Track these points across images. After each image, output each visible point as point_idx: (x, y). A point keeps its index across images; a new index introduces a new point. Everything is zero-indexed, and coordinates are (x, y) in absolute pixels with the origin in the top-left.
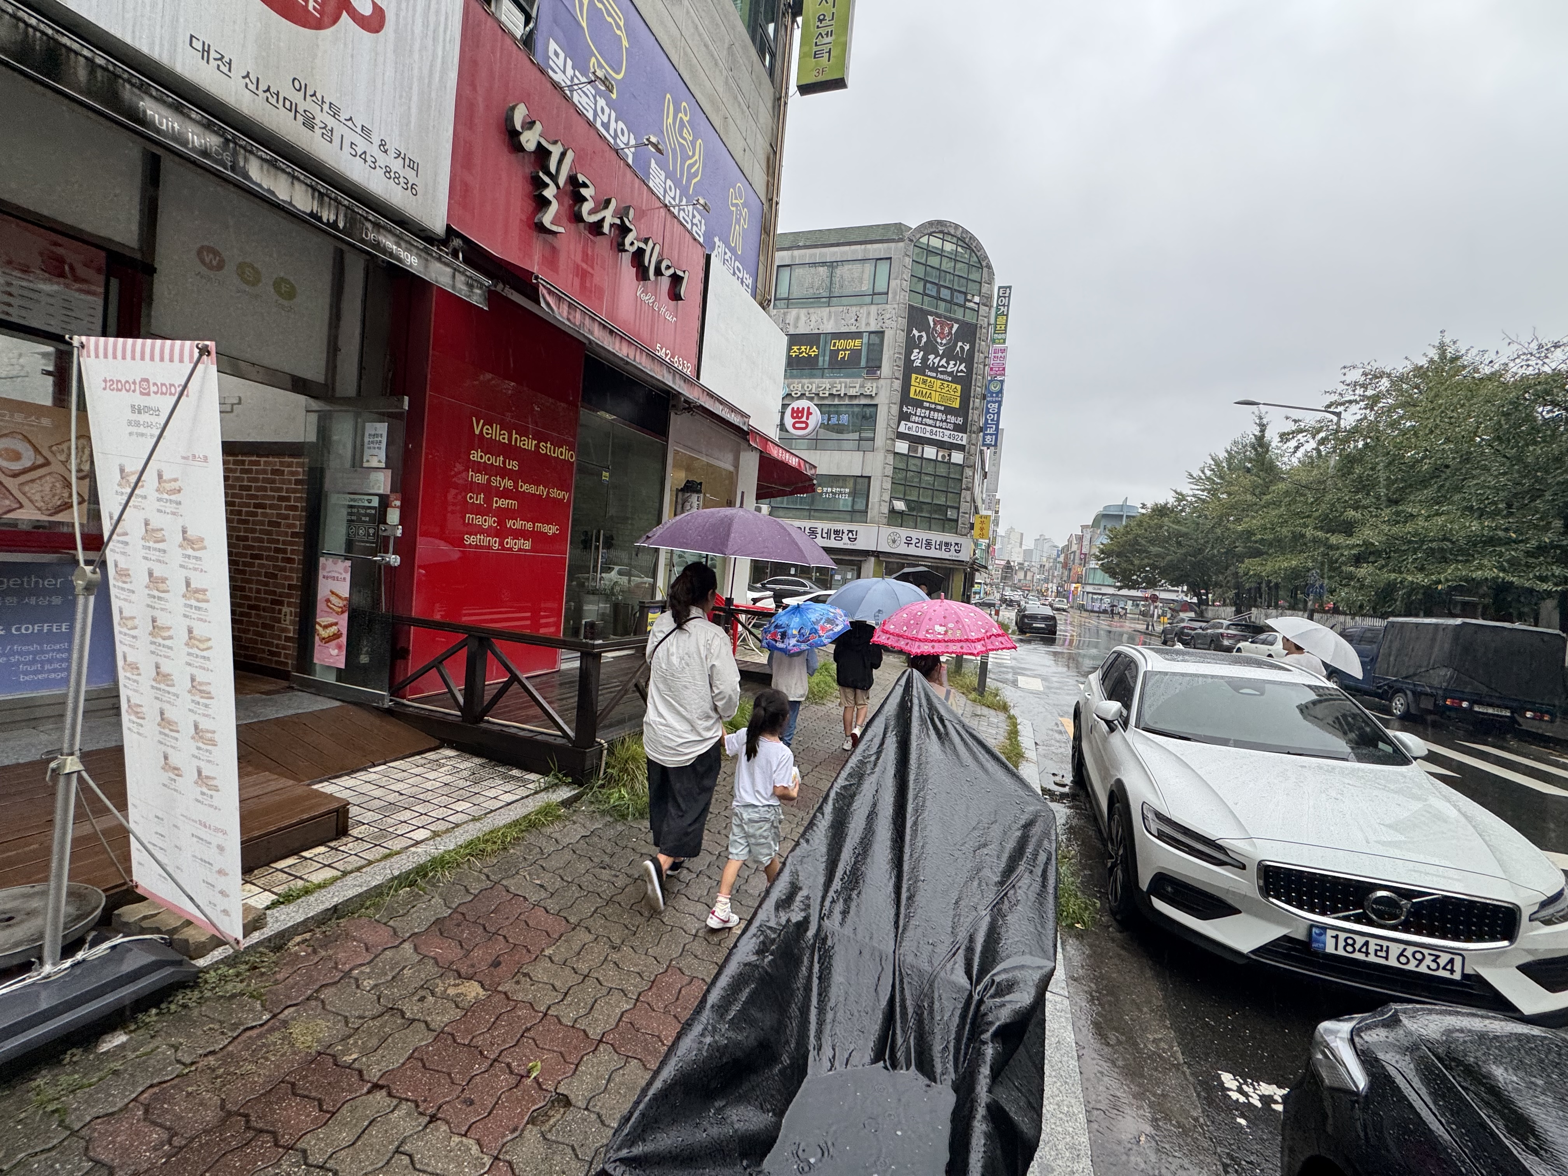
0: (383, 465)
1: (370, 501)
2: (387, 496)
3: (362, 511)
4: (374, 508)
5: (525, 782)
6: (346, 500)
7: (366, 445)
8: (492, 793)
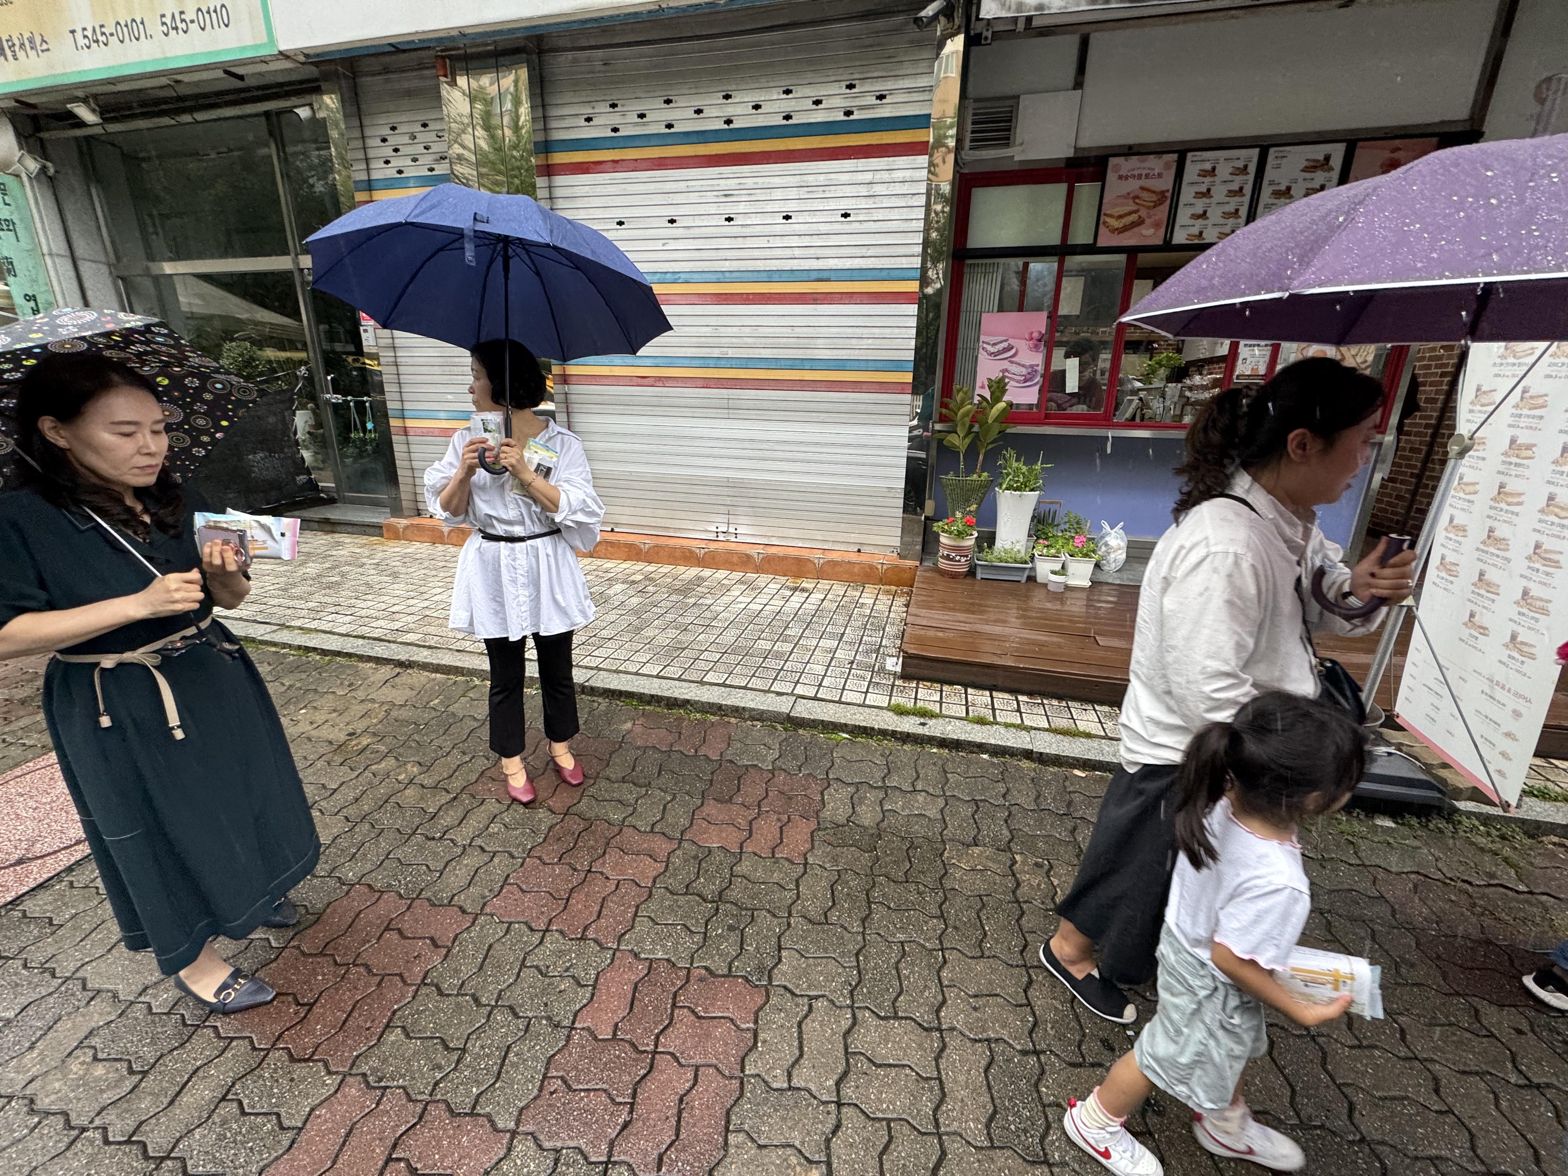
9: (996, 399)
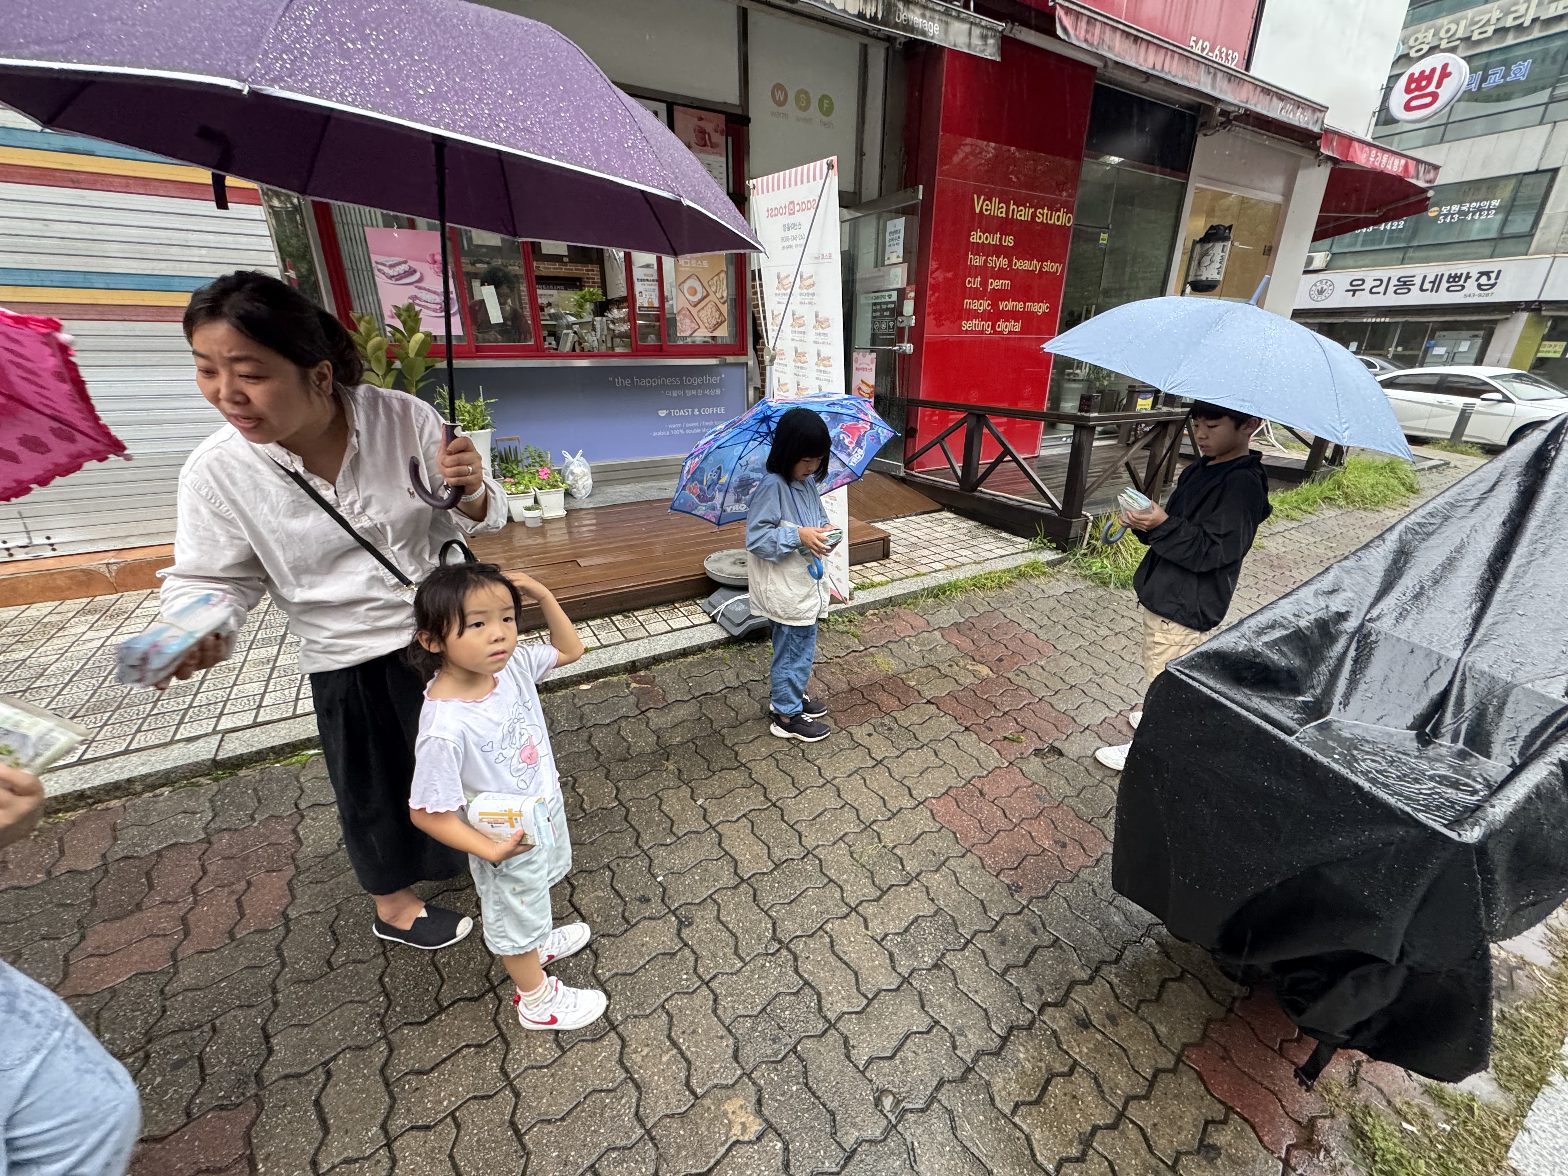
0: (901, 260)
1: (890, 296)
2: (904, 289)
3: (884, 307)
4: (893, 302)
5: (1014, 544)
6: (871, 299)
7: (887, 244)
8: (987, 547)
9: (413, 331)
